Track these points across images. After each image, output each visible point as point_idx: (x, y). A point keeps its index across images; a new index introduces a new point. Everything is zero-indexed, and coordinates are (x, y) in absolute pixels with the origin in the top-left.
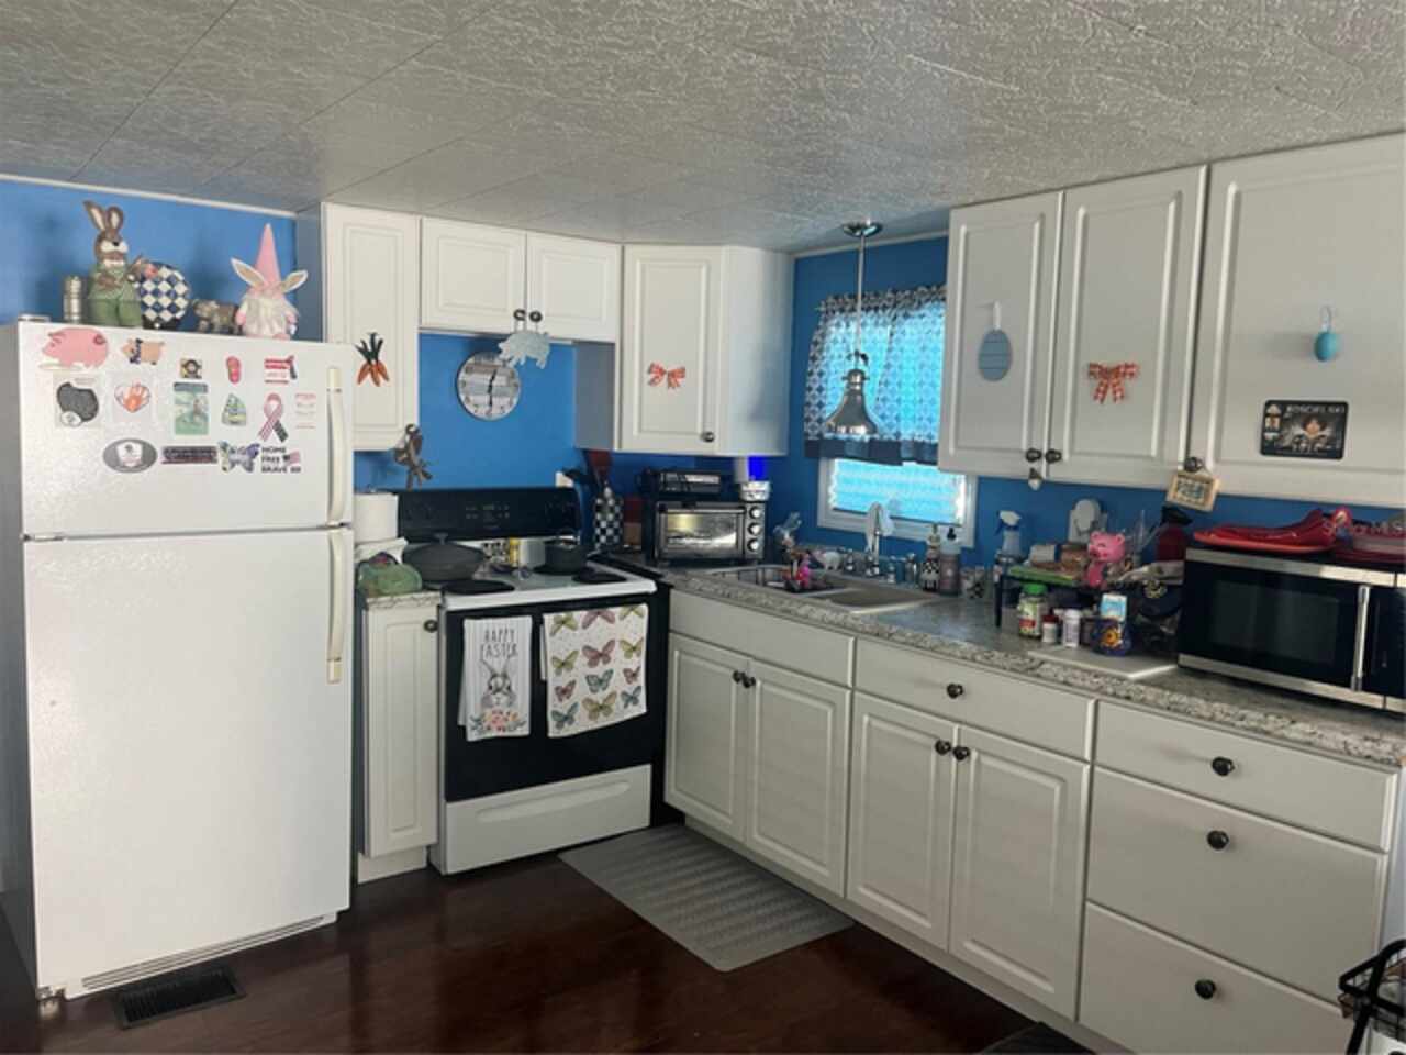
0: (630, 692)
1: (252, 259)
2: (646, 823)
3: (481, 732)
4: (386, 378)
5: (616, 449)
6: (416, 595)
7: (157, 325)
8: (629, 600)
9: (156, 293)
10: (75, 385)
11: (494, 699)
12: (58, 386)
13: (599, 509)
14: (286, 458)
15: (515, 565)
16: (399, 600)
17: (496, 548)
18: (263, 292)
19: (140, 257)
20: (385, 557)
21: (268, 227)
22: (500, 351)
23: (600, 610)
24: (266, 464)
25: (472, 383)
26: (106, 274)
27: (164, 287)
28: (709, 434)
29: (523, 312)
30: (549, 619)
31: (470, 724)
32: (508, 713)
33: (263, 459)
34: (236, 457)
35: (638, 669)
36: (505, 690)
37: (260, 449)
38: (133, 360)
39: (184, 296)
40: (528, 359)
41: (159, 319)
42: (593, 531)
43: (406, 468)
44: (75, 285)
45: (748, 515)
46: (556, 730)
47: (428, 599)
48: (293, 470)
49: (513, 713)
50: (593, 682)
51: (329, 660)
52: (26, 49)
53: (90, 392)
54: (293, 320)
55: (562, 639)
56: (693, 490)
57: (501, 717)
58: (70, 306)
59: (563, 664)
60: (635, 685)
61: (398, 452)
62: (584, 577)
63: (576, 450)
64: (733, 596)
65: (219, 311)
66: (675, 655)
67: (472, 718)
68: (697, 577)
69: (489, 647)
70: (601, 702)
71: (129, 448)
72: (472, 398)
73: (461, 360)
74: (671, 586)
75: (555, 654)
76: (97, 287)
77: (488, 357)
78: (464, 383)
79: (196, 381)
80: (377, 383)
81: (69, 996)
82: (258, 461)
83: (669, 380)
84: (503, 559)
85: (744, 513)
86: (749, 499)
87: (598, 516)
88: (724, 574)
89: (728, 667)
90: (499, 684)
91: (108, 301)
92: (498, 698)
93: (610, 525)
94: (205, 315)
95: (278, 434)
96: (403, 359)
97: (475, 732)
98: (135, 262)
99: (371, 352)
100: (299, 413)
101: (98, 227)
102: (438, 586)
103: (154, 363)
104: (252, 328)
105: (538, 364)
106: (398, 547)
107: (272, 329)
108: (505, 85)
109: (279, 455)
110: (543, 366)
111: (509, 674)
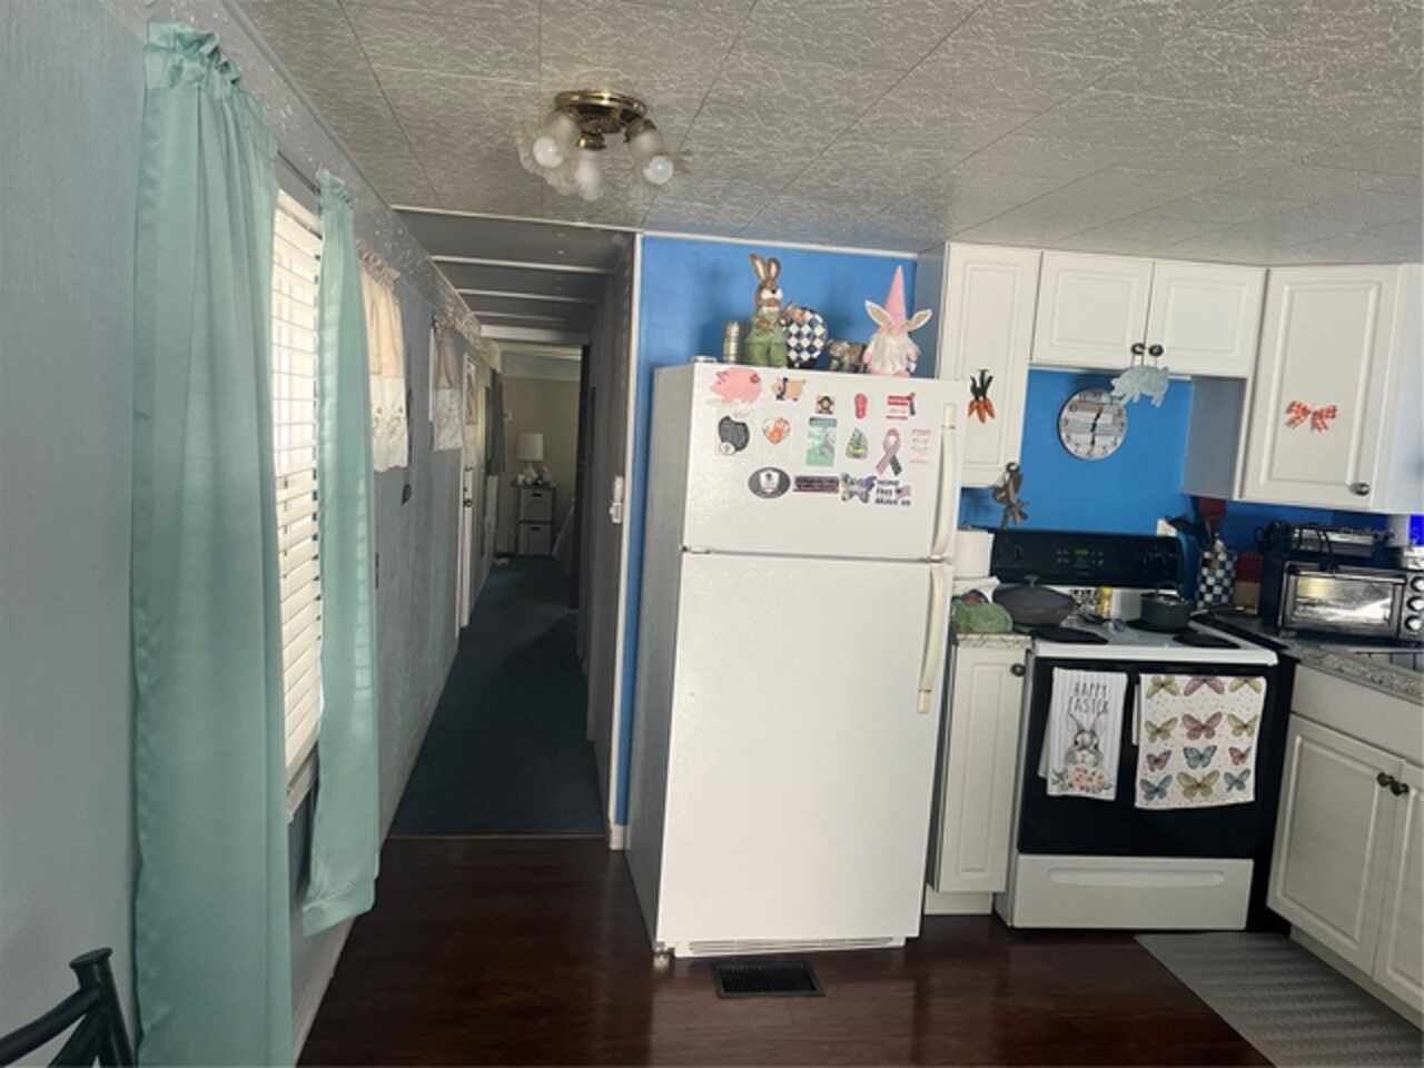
0: (1236, 774)
1: (882, 301)
2: (1242, 926)
3: (1062, 787)
4: (992, 415)
5: (1236, 498)
6: (1005, 637)
7: (797, 365)
8: (1243, 670)
9: (799, 335)
10: (733, 419)
11: (1079, 755)
12: (720, 419)
13: (1206, 563)
14: (899, 491)
15: (1105, 616)
16: (989, 640)
17: (1086, 595)
18: (890, 331)
19: (790, 303)
20: (976, 595)
21: (899, 270)
22: (1113, 388)
23: (1208, 678)
24: (880, 496)
25: (1075, 421)
26: (763, 320)
27: (806, 329)
28: (1363, 485)
29: (1142, 346)
30: (1146, 680)
31: (1051, 777)
32: (1094, 774)
33: (878, 491)
34: (855, 488)
35: (1249, 750)
36: (1091, 748)
37: (875, 482)
38: (779, 397)
39: (821, 337)
40: (1142, 396)
41: (799, 359)
42: (1197, 588)
43: (1003, 507)
44: (734, 330)
45: (1408, 587)
46: (1145, 802)
47: (1018, 642)
48: (903, 503)
49: (1098, 774)
50: (1190, 755)
51: (920, 691)
52: (731, 120)
53: (744, 425)
54: (914, 358)
55: (1162, 703)
56: (1335, 551)
57: (1085, 776)
58: (729, 347)
59: (1159, 731)
60: (1242, 767)
61: (996, 490)
62: (1185, 637)
63: (1183, 496)
64: (1385, 682)
65: (849, 351)
66: (1296, 741)
67: (1054, 771)
68: (1336, 654)
69: (1078, 700)
70: (1199, 780)
71: (769, 476)
72: (1073, 436)
73: (1065, 398)
74: (1298, 661)
75: (1151, 719)
76: (755, 331)
77: (1095, 394)
78: (1067, 421)
79: (829, 416)
80: (982, 419)
81: (678, 954)
82: (873, 494)
83: (1313, 419)
84: (1093, 608)
85: (1404, 585)
86: (1411, 566)
87: (1205, 571)
88: (1370, 654)
89: (1374, 768)
90: (1085, 741)
91: (761, 344)
92: (1083, 756)
93: (1219, 582)
94: (838, 355)
95: (893, 468)
96: (1010, 397)
97: (1055, 787)
98: (786, 308)
99: (980, 390)
100: (913, 448)
101: (759, 277)
102: (1027, 630)
103: (796, 400)
104: (876, 366)
105: (1153, 402)
106: (989, 585)
107: (894, 368)
108: (1187, 101)
109: (892, 488)
110: (1158, 405)
111: (1098, 733)
